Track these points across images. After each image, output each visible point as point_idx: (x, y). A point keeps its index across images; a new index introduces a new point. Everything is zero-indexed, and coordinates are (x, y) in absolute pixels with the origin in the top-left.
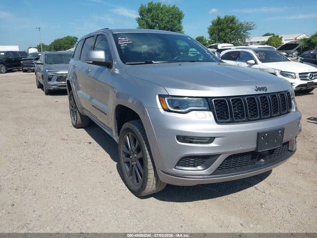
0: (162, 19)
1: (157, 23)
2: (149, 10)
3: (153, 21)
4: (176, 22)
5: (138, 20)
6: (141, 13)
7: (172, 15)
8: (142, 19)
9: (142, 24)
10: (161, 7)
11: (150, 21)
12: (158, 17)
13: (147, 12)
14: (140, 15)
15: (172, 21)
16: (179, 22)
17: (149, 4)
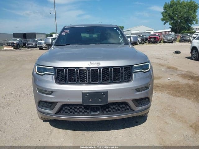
0: (181, 11)
1: (176, 14)
2: (171, 6)
3: (173, 13)
4: (191, 12)
5: (163, 13)
6: (165, 8)
7: (189, 7)
8: (165, 12)
9: (165, 16)
10: (181, 2)
11: (171, 13)
12: (177, 10)
13: (170, 7)
14: (164, 10)
15: (188, 12)
16: (194, 12)
17: (171, 2)
